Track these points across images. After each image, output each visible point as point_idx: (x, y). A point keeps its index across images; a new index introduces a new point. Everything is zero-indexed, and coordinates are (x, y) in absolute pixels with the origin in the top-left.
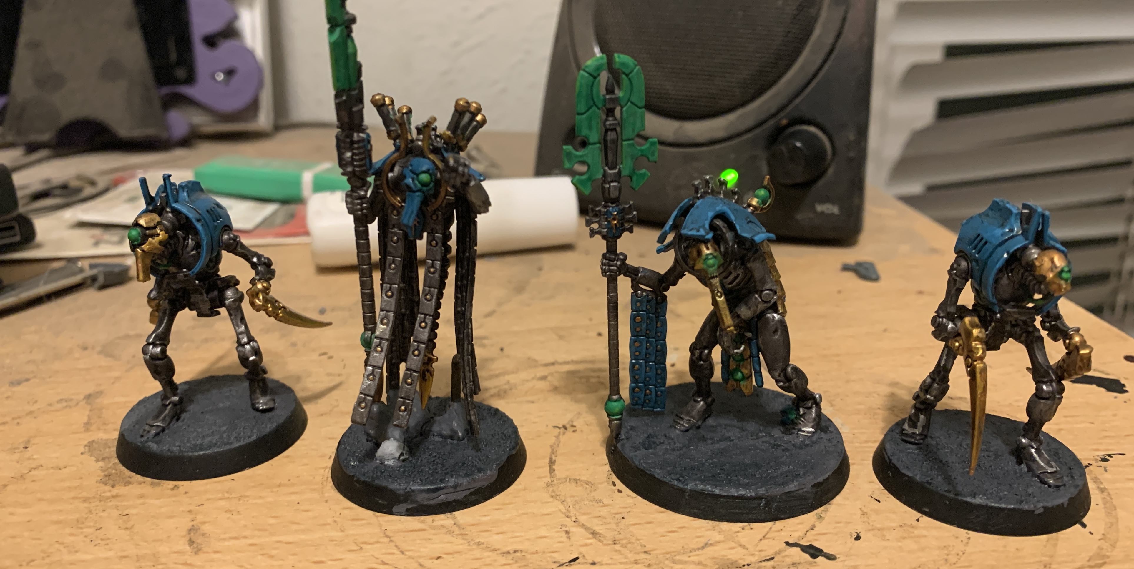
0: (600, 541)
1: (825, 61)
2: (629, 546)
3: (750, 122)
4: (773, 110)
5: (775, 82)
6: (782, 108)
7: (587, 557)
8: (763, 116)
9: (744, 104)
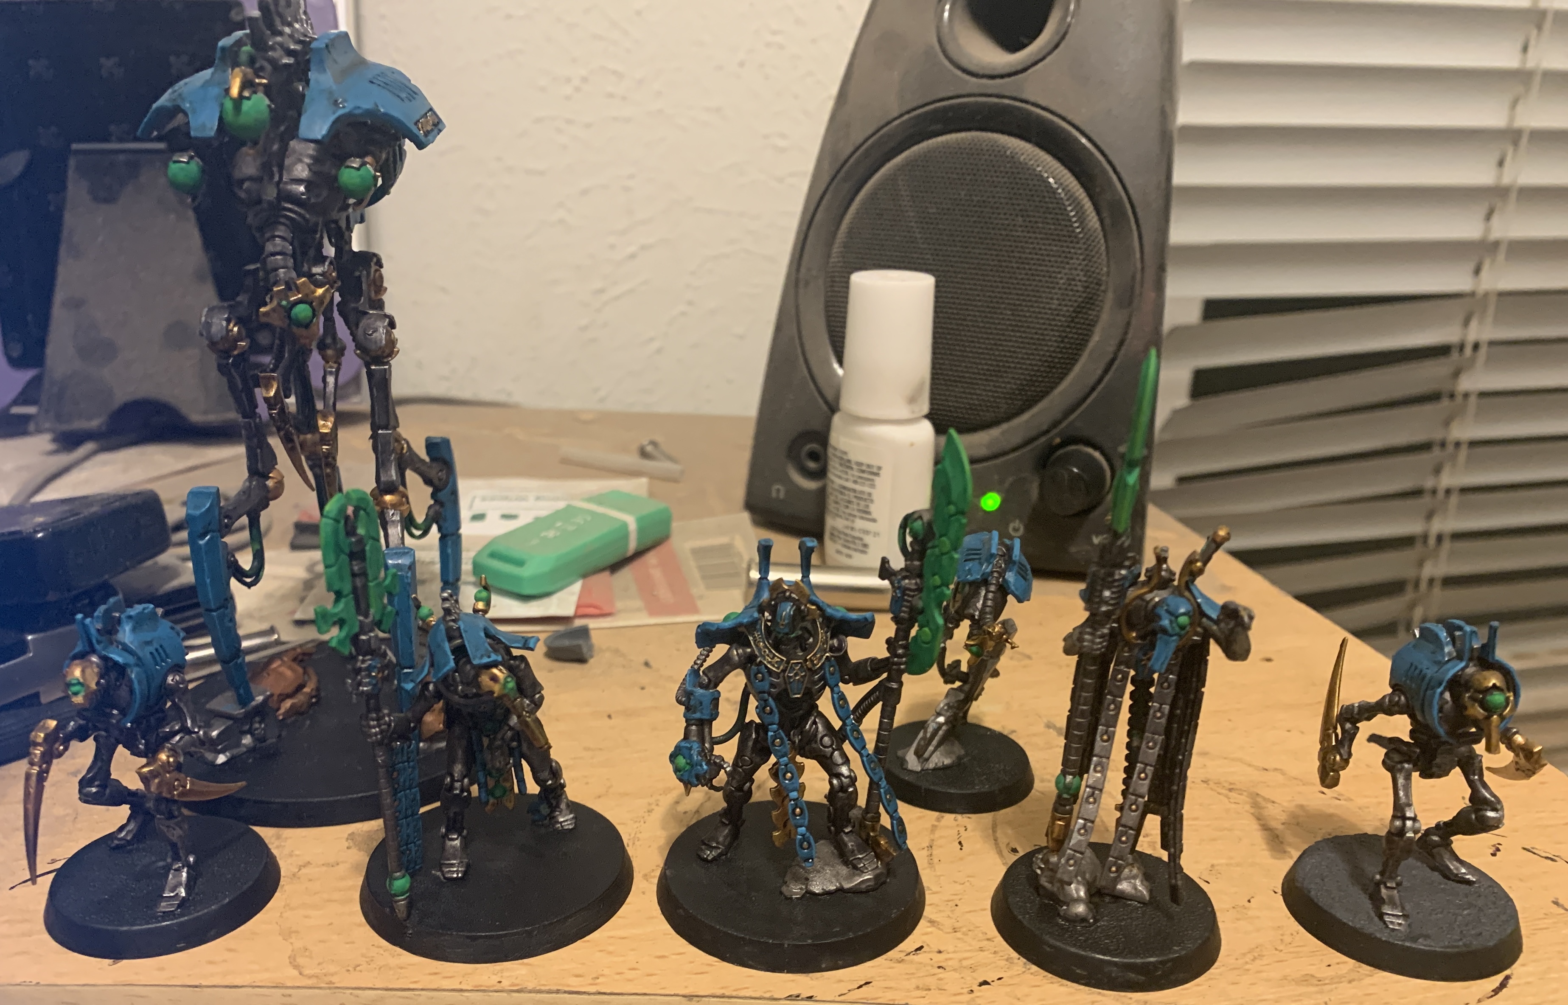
0: (939, 929)
1: (1106, 371)
2: (970, 933)
3: (1017, 440)
4: (1045, 427)
5: (1045, 394)
6: (1055, 424)
7: (932, 946)
8: (1033, 433)
9: (1008, 418)
